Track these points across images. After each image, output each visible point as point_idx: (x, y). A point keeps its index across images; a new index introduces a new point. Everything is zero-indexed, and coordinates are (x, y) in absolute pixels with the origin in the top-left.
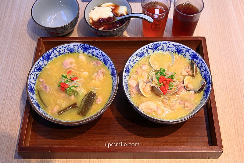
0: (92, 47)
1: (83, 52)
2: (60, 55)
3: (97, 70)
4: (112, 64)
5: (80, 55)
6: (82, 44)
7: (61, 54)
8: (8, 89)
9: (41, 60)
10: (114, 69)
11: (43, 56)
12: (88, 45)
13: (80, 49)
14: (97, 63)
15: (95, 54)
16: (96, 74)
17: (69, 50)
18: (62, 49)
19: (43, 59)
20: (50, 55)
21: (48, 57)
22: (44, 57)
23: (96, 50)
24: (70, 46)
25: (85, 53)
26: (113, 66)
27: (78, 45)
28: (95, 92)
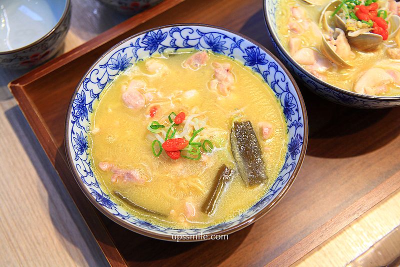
0: (168, 29)
1: (151, 54)
2: (103, 88)
3: (208, 72)
4: (241, 41)
5: (147, 63)
6: (142, 36)
7: (104, 86)
8: (14, 236)
9: (73, 123)
10: (253, 47)
11: (72, 110)
12: (156, 31)
13: (141, 52)
14: (198, 58)
15: (180, 42)
16: (215, 81)
17: (117, 67)
18: (102, 71)
19: (76, 117)
20: (83, 101)
21: (83, 106)
22: (76, 111)
23: (180, 31)
24: (115, 57)
25: (156, 53)
26: (246, 43)
27: (132, 45)
28: (242, 118)
